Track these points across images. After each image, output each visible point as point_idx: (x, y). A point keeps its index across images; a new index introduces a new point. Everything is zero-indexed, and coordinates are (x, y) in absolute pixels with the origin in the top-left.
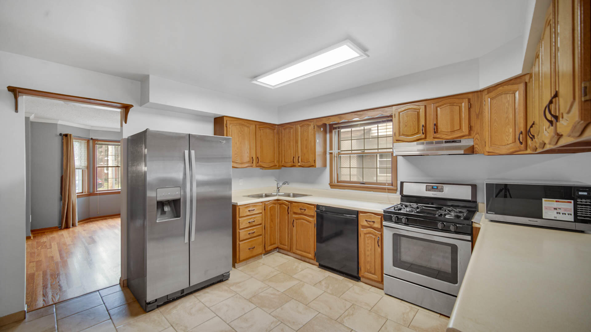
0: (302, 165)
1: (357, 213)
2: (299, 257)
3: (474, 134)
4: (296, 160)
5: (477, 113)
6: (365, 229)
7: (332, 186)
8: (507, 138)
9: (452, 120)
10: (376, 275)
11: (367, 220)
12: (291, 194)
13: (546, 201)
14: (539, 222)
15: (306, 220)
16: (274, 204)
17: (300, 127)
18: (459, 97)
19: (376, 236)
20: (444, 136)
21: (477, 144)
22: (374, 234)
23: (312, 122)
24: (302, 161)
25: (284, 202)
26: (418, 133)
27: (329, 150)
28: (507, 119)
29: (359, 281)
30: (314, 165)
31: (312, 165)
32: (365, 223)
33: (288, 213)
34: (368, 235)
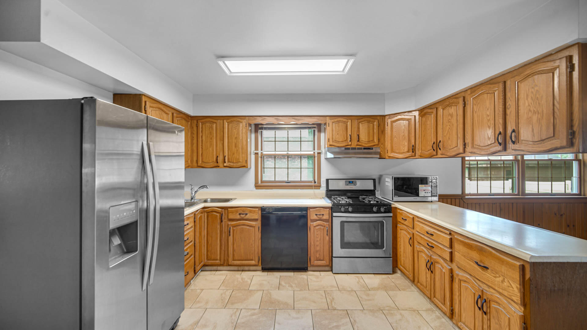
0: (230, 166)
1: (306, 209)
2: (236, 268)
3: (380, 144)
4: (220, 159)
5: (382, 130)
6: (315, 223)
7: (257, 186)
8: (404, 148)
9: (369, 133)
10: (325, 261)
11: (317, 214)
12: (209, 199)
13: (421, 186)
14: (418, 199)
15: (248, 226)
16: (202, 213)
17: (228, 123)
18: (372, 117)
19: (324, 226)
20: (363, 144)
21: (382, 151)
22: (323, 225)
23: (244, 119)
24: (229, 161)
25: (216, 209)
26: (346, 140)
27: (254, 150)
28: (404, 137)
29: (307, 271)
30: (245, 165)
31: (243, 165)
32: (315, 217)
33: (222, 221)
34: (317, 228)
